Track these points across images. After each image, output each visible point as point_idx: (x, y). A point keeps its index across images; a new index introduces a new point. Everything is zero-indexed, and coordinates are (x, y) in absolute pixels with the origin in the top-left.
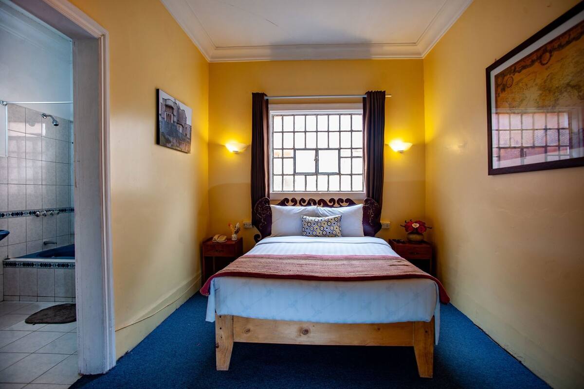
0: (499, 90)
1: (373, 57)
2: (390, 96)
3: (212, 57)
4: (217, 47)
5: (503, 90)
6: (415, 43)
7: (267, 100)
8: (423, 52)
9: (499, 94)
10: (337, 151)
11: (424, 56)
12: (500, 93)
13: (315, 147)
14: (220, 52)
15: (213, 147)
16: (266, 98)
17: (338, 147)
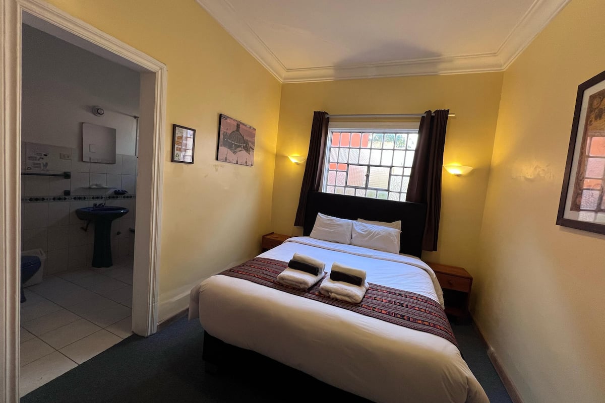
0: (593, 116)
1: (440, 72)
2: (454, 115)
3: (285, 79)
4: (288, 69)
5: (599, 117)
6: (495, 53)
7: (328, 118)
8: (505, 63)
9: (591, 121)
10: (389, 168)
11: (505, 68)
12: (594, 119)
13: (367, 163)
14: (291, 74)
15: (280, 158)
16: (327, 116)
17: (390, 164)
